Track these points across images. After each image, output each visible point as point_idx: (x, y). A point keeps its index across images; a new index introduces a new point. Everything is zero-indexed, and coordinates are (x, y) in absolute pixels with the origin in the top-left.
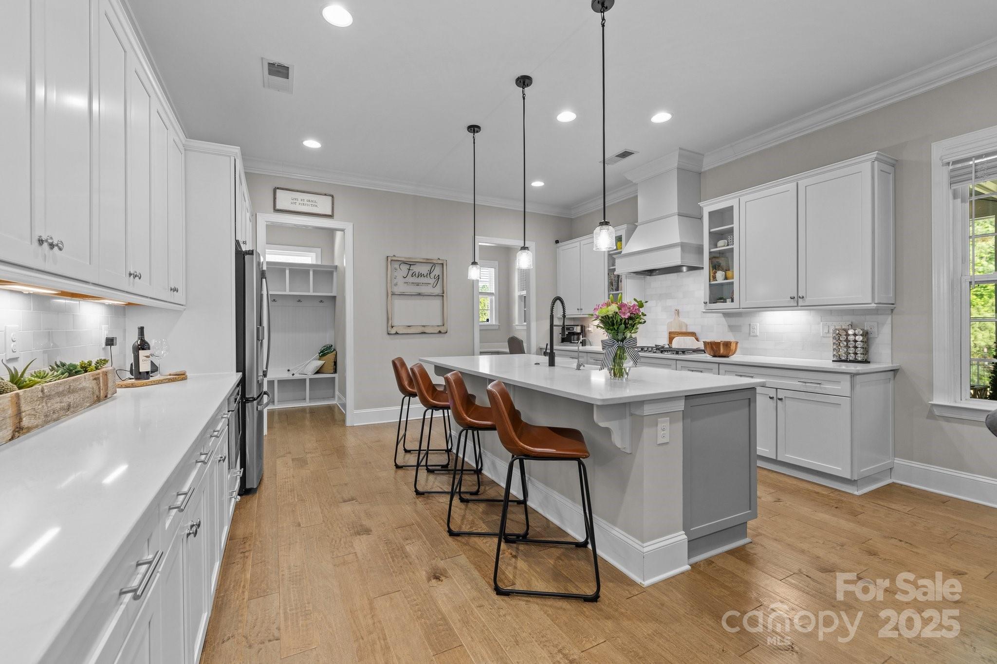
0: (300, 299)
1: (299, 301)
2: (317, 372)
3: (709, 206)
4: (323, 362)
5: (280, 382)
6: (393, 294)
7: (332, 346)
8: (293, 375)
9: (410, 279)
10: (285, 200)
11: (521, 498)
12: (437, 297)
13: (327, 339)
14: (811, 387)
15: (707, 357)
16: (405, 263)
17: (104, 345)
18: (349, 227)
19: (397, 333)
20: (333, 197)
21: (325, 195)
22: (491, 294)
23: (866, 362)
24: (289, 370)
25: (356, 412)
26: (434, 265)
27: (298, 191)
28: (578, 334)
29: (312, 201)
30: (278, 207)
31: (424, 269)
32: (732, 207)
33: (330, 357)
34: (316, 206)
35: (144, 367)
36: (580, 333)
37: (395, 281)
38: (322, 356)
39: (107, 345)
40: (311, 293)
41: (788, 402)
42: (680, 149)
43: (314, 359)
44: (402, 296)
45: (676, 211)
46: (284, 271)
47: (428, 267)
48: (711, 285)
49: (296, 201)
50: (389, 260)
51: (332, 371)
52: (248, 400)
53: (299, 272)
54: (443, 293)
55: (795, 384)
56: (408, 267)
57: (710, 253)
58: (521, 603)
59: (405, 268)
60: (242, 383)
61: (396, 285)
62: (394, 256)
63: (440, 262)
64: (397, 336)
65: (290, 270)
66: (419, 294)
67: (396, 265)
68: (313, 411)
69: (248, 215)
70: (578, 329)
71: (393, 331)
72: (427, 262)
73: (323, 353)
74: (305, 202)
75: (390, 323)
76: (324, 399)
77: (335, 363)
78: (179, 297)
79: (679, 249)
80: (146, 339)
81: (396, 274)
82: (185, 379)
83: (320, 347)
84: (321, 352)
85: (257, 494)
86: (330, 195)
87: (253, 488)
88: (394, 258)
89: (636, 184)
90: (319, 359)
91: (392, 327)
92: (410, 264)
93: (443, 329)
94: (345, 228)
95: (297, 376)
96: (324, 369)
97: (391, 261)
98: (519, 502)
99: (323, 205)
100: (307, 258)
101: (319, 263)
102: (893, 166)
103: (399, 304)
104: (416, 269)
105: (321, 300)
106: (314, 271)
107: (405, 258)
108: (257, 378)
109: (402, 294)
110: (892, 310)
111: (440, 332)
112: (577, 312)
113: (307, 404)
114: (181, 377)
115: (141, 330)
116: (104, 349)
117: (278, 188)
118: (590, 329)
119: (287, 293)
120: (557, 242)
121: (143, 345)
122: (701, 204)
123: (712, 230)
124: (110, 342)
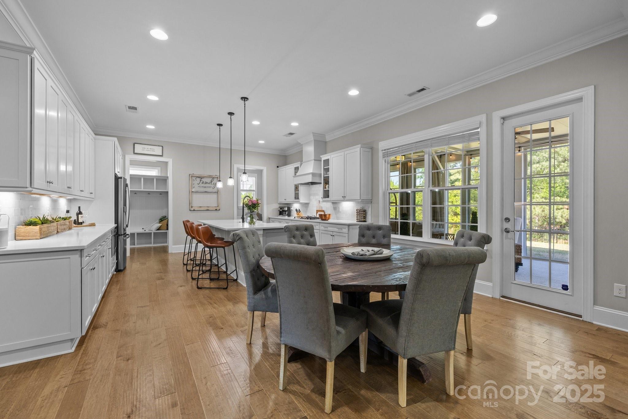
0: (149, 193)
1: (149, 194)
2: (158, 230)
3: (324, 157)
4: (161, 225)
5: (138, 234)
6: (192, 192)
7: (166, 216)
8: (145, 230)
9: (201, 185)
10: (139, 148)
11: (225, 270)
12: (215, 193)
13: (163, 214)
14: (340, 231)
15: (319, 220)
16: (199, 177)
17: (65, 213)
18: (170, 162)
19: (194, 210)
20: (162, 147)
21: (159, 146)
22: (254, 191)
23: (365, 221)
24: (143, 229)
25: (173, 246)
26: (214, 178)
27: (145, 144)
28: (286, 211)
29: (152, 149)
30: (135, 152)
31: (208, 180)
32: (329, 159)
33: (165, 222)
34: (154, 151)
35: (80, 221)
36: (287, 211)
37: (194, 186)
38: (161, 221)
39: (66, 213)
40: (155, 190)
41: (336, 237)
42: (313, 133)
43: (156, 223)
44: (197, 193)
45: (313, 158)
46: (141, 179)
47: (210, 179)
48: (324, 191)
49: (145, 149)
50: (191, 176)
51: (166, 229)
52: (119, 235)
53: (148, 180)
54: (218, 191)
55: (336, 229)
56: (200, 179)
57: (324, 177)
58: (203, 290)
59: (198, 179)
60: (117, 228)
61: (194, 187)
62: (193, 174)
63: (217, 177)
64: (194, 211)
65: (144, 179)
66: (206, 192)
67: (194, 178)
68: (155, 248)
69: (121, 157)
70: (286, 209)
71: (192, 209)
72: (210, 177)
73: (161, 220)
74: (149, 150)
75: (191, 205)
76: (161, 243)
77: (167, 225)
78: (92, 196)
79: (311, 175)
80: (81, 211)
81: (194, 182)
82: (95, 225)
83: (160, 217)
84: (160, 220)
85: (123, 272)
86: (161, 146)
87: (121, 270)
88: (193, 175)
89: (302, 145)
90: (159, 223)
91: (192, 207)
92: (201, 178)
93: (218, 209)
94: (168, 161)
95: (147, 231)
96: (162, 228)
97: (192, 176)
98: (224, 272)
99: (158, 151)
100: (153, 172)
101: (160, 175)
102: (372, 149)
103: (195, 196)
104: (204, 180)
105: (161, 193)
106: (156, 179)
107: (199, 175)
108: (123, 226)
109: (197, 192)
110: (371, 202)
111: (216, 210)
112: (284, 201)
113: (152, 245)
114: (93, 225)
115: (79, 207)
116: (66, 214)
117: (136, 143)
118: (292, 209)
119: (142, 190)
120: (278, 167)
121: (80, 213)
122: (321, 156)
123: (325, 168)
124: (68, 212)
